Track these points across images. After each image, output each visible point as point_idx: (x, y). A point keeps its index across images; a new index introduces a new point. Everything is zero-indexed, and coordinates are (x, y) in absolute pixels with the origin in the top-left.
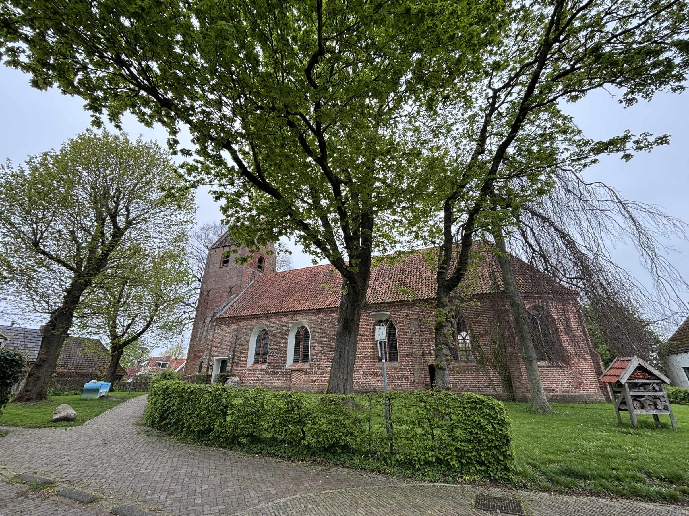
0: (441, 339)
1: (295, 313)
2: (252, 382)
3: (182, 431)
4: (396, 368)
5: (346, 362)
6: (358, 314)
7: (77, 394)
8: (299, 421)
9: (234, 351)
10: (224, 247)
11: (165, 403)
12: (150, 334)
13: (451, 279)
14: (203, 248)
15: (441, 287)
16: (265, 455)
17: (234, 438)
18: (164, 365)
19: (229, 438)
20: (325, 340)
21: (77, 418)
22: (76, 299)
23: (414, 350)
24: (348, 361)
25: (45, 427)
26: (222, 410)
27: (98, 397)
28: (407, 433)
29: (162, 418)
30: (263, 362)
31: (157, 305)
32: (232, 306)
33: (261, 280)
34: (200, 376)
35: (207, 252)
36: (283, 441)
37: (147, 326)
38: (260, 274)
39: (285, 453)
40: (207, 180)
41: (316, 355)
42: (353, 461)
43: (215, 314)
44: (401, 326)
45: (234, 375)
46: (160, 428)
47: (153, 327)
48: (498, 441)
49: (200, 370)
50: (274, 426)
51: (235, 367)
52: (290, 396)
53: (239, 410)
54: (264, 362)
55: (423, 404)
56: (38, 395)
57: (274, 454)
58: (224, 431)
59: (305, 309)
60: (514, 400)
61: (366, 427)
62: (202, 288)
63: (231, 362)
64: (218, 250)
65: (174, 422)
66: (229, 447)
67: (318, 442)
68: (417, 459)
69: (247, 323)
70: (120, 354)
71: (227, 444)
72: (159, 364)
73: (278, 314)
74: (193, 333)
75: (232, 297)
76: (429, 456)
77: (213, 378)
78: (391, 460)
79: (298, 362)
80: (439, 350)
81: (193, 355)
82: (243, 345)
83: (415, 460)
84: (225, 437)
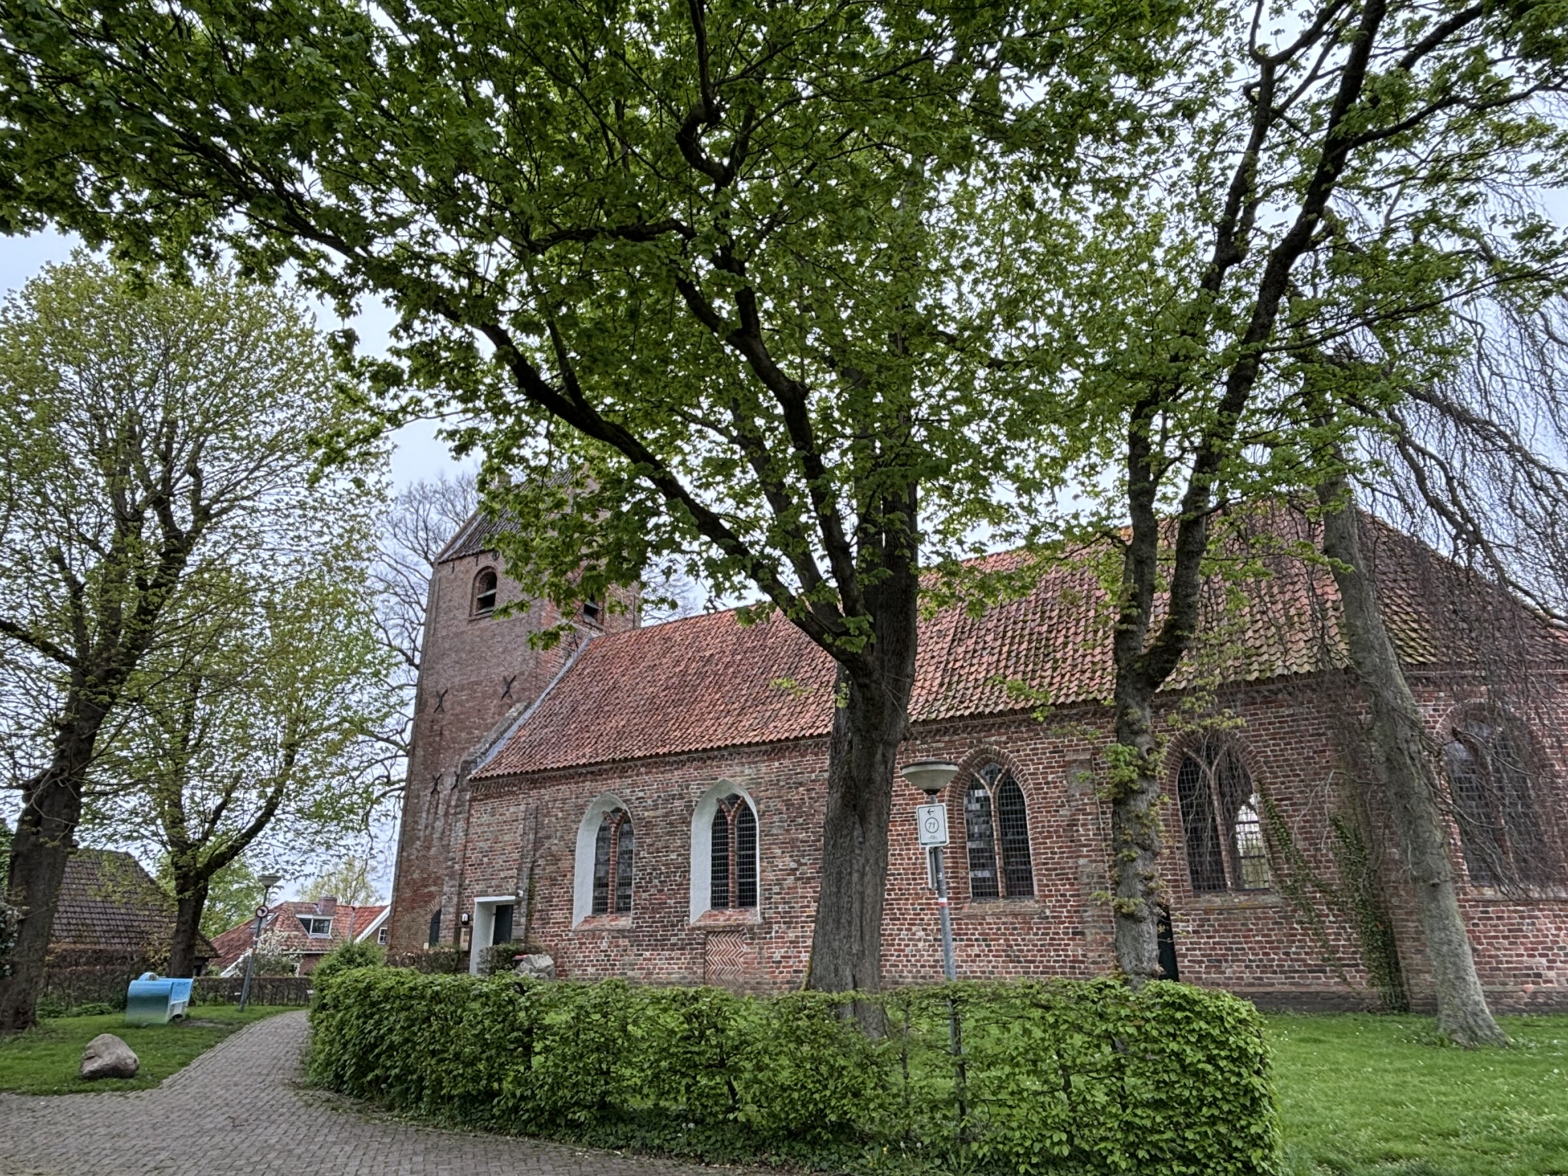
0: (1130, 832)
1: (706, 756)
2: (590, 970)
3: (419, 1098)
4: (1026, 918)
5: (856, 906)
6: (885, 762)
7: (102, 1013)
8: (722, 1064)
9: (531, 877)
10: (476, 555)
11: (369, 1027)
12: (281, 837)
13: (1153, 650)
14: (413, 558)
15: (1125, 678)
16: (637, 1152)
17: (556, 1112)
18: (319, 927)
19: (542, 1111)
20: (803, 836)
21: (140, 1071)
22: (85, 746)
23: (1082, 861)
24: (862, 901)
25: (71, 1092)
26: (518, 1041)
27: (166, 1018)
28: (1000, 1087)
29: (363, 1067)
30: (619, 910)
31: (291, 747)
32: (515, 740)
33: (597, 654)
34: (436, 954)
35: (427, 570)
36: (682, 1117)
37: (269, 812)
38: (595, 634)
39: (689, 1144)
40: (429, 403)
41: (779, 882)
42: (861, 1161)
43: (467, 766)
44: (1038, 788)
45: (537, 951)
46: (360, 1092)
47: (287, 811)
48: (1228, 1101)
49: (434, 939)
50: (656, 1076)
51: (536, 924)
52: (695, 999)
53: (565, 1041)
54: (623, 909)
55: (1037, 1013)
56: (17, 1013)
57: (660, 1148)
58: (529, 1093)
59: (737, 741)
60: (1405, 1009)
61: (896, 1078)
62: (419, 685)
63: (524, 910)
64: (460, 566)
65: (396, 1076)
66: (545, 1133)
67: (772, 1115)
68: (1021, 1151)
69: (565, 790)
70: (202, 896)
71: (540, 1126)
72: (306, 923)
73: (654, 762)
74: (404, 825)
75: (513, 712)
76: (1053, 1144)
77: (475, 960)
78: (958, 1156)
79: (725, 905)
80: (1125, 864)
81: (408, 893)
82: (556, 860)
83: (1018, 1155)
84: (533, 1110)
